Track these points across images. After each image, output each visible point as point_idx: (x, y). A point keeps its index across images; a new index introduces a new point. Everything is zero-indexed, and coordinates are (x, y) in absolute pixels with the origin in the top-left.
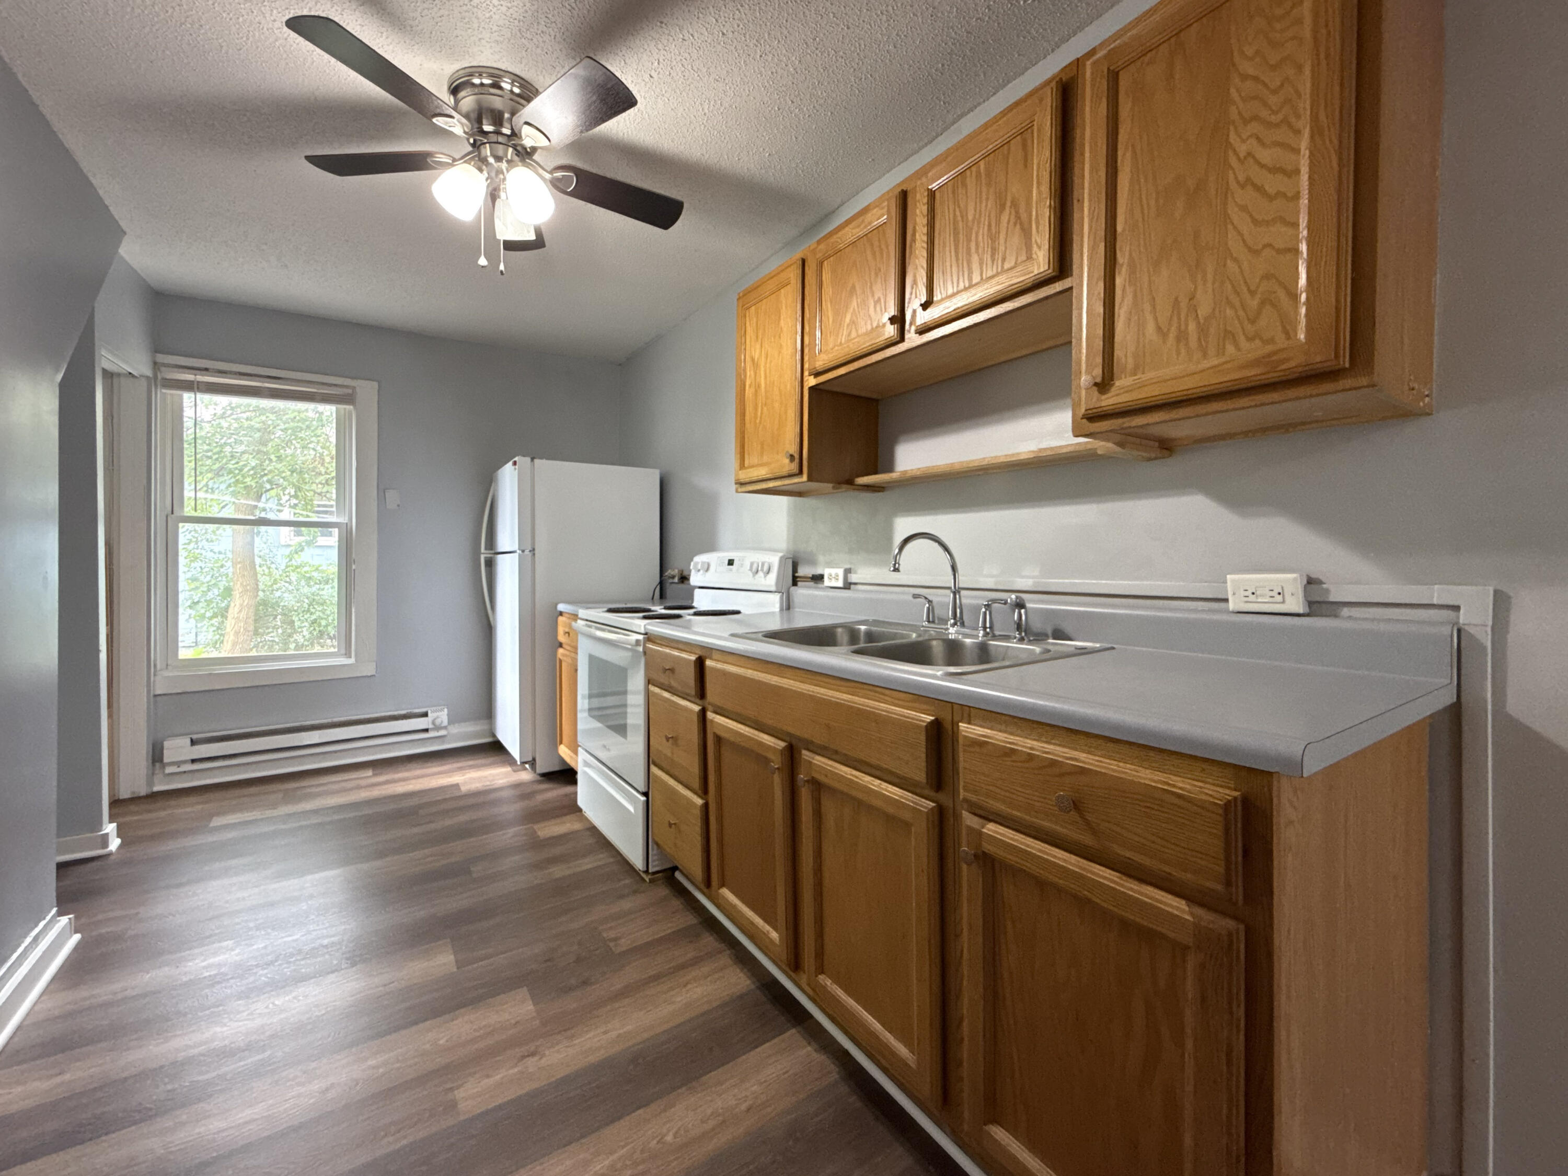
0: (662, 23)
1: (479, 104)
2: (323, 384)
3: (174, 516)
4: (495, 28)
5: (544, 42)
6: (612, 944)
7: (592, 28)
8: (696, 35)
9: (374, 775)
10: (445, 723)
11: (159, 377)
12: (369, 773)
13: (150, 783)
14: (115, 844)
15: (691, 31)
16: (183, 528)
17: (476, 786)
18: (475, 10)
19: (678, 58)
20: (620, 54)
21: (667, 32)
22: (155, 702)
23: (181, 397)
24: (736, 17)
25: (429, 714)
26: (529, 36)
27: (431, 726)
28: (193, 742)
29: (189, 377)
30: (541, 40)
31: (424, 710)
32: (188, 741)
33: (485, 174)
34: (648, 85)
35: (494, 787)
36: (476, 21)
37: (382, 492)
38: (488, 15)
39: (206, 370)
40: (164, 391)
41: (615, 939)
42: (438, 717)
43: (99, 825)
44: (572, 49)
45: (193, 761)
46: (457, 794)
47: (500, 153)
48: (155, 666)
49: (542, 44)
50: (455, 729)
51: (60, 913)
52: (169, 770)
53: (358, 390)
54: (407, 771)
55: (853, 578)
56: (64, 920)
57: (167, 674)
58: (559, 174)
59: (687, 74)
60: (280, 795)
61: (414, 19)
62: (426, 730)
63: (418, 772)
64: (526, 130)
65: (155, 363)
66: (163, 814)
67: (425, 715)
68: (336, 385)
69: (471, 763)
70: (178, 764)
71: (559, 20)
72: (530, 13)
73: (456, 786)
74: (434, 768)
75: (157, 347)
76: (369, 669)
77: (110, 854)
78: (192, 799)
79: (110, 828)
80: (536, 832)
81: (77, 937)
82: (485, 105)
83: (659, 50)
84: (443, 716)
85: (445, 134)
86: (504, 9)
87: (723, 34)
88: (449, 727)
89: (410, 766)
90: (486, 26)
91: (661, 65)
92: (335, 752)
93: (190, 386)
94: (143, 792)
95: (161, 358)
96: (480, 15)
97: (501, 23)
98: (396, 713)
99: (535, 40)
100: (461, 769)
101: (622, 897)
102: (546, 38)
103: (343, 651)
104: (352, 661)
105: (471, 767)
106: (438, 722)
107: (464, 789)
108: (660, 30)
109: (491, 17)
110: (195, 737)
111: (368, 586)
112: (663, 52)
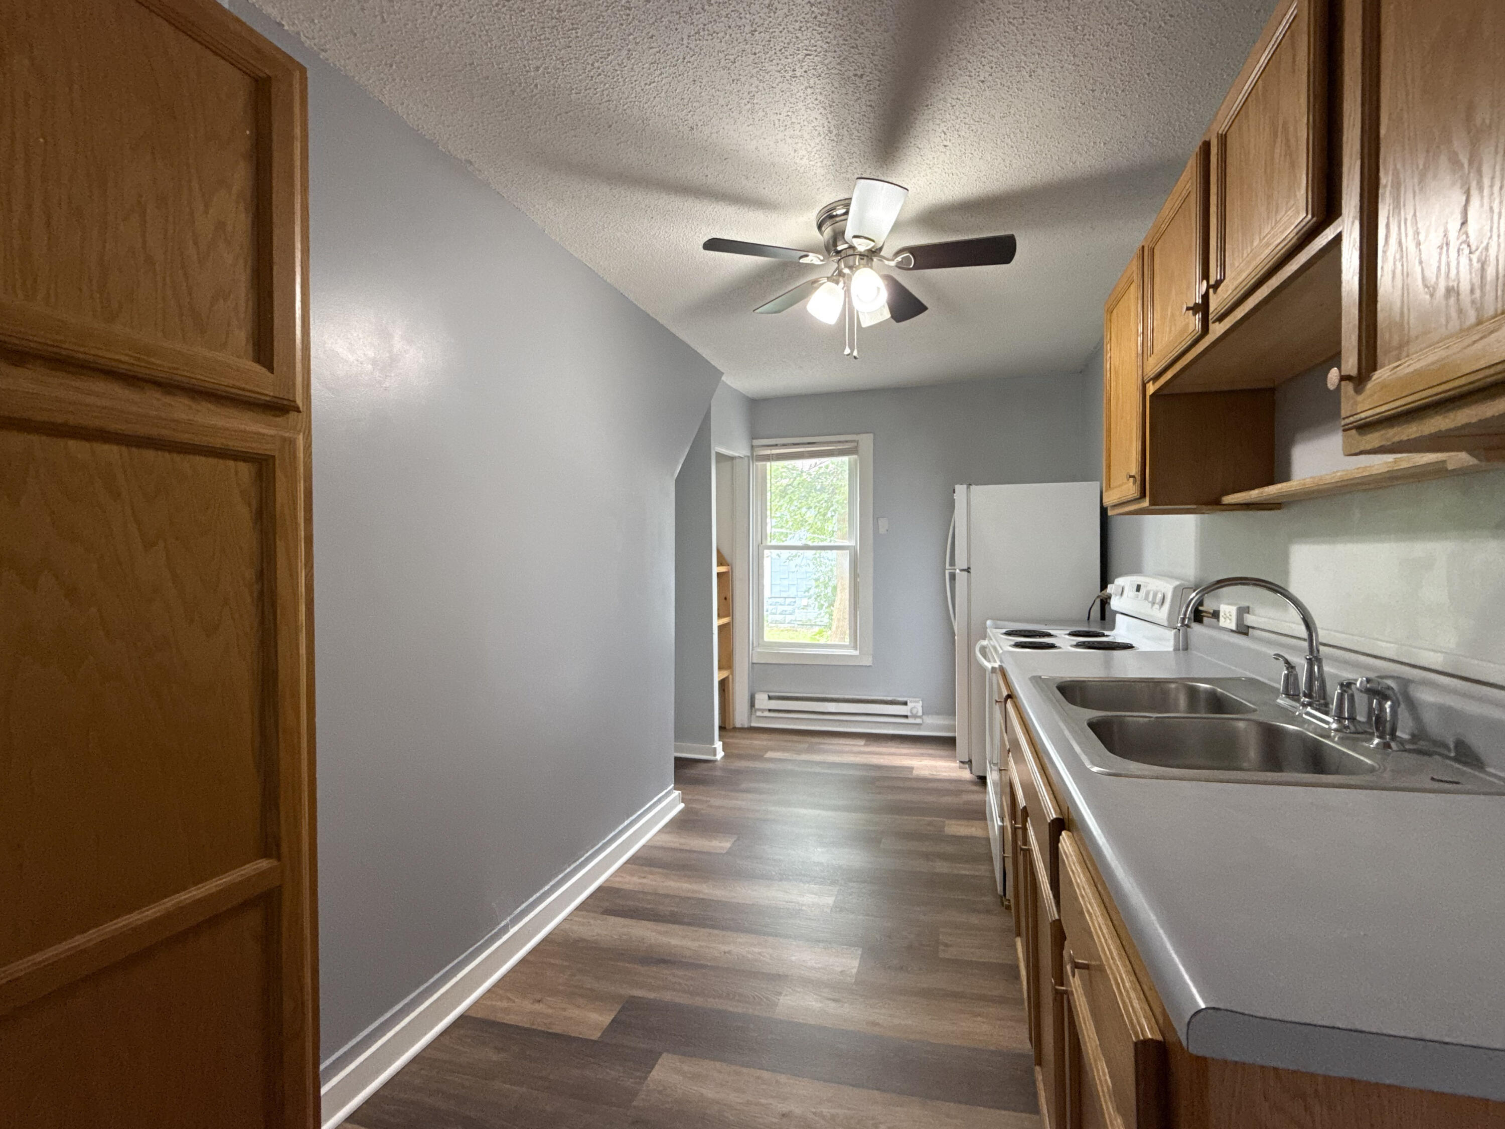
0: (927, 106)
1: (834, 231)
2: (839, 442)
3: (761, 547)
4: (822, 178)
5: (855, 168)
6: (941, 947)
7: (880, 141)
8: (960, 97)
9: (865, 745)
10: (920, 713)
11: (755, 454)
12: (862, 742)
13: (750, 720)
14: (720, 754)
15: (955, 97)
16: (767, 552)
17: (925, 773)
18: (804, 174)
19: (959, 121)
20: (912, 145)
21: (936, 109)
22: (753, 668)
23: (765, 466)
24: (984, 63)
25: (908, 703)
26: (843, 170)
27: (909, 714)
28: (770, 698)
29: (768, 452)
30: (853, 168)
31: (905, 699)
32: (767, 697)
33: (841, 284)
34: (948, 153)
35: (938, 777)
36: (808, 180)
37: (876, 519)
38: (813, 173)
39: (776, 445)
40: (757, 463)
41: (946, 945)
42: (915, 707)
43: (712, 742)
44: (876, 162)
45: (770, 710)
46: (910, 776)
47: (851, 263)
48: (753, 644)
49: (855, 171)
50: (930, 720)
51: (675, 789)
52: (759, 714)
53: (860, 443)
54: (885, 747)
55: (1250, 620)
56: (677, 793)
57: (759, 650)
58: (899, 259)
59: (974, 128)
60: (806, 746)
61: (777, 199)
62: (906, 717)
63: (893, 750)
64: (856, 242)
65: (752, 446)
66: (748, 742)
67: (905, 703)
68: (847, 442)
69: (931, 752)
70: (763, 710)
71: (856, 150)
72: (835, 157)
73: (911, 769)
74: (905, 749)
75: (754, 435)
76: (868, 661)
77: (714, 761)
78: (765, 736)
79: (718, 745)
80: (944, 827)
81: (682, 806)
82: (837, 230)
83: (939, 125)
84: (916, 706)
85: (811, 267)
86: (819, 164)
87: (983, 82)
88: (925, 717)
89: (890, 744)
90: (816, 180)
91: (948, 134)
92: (847, 721)
93: (768, 458)
94: (746, 726)
95: (756, 442)
96: (809, 175)
97: (823, 172)
98: (885, 698)
99: (850, 171)
100: (922, 755)
101: (975, 911)
102: (856, 165)
103: (852, 645)
104: (856, 653)
105: (930, 756)
106: (914, 711)
107: (915, 772)
108: (930, 111)
109: (815, 173)
110: (771, 694)
111: (867, 595)
112: (942, 125)
